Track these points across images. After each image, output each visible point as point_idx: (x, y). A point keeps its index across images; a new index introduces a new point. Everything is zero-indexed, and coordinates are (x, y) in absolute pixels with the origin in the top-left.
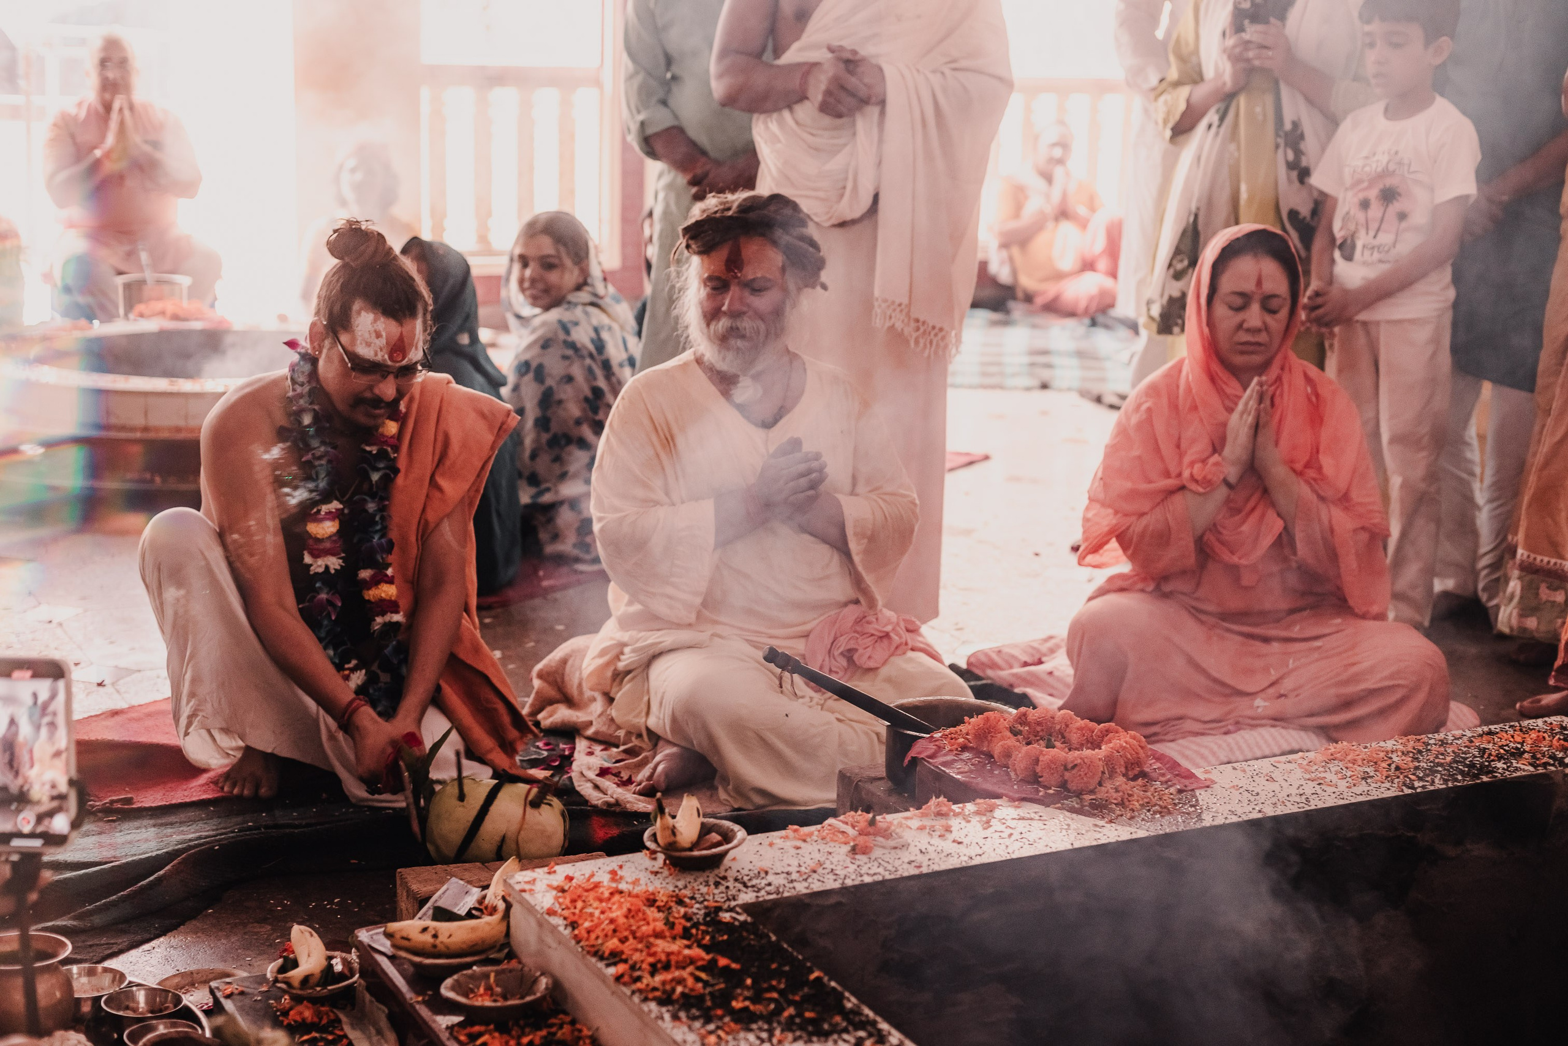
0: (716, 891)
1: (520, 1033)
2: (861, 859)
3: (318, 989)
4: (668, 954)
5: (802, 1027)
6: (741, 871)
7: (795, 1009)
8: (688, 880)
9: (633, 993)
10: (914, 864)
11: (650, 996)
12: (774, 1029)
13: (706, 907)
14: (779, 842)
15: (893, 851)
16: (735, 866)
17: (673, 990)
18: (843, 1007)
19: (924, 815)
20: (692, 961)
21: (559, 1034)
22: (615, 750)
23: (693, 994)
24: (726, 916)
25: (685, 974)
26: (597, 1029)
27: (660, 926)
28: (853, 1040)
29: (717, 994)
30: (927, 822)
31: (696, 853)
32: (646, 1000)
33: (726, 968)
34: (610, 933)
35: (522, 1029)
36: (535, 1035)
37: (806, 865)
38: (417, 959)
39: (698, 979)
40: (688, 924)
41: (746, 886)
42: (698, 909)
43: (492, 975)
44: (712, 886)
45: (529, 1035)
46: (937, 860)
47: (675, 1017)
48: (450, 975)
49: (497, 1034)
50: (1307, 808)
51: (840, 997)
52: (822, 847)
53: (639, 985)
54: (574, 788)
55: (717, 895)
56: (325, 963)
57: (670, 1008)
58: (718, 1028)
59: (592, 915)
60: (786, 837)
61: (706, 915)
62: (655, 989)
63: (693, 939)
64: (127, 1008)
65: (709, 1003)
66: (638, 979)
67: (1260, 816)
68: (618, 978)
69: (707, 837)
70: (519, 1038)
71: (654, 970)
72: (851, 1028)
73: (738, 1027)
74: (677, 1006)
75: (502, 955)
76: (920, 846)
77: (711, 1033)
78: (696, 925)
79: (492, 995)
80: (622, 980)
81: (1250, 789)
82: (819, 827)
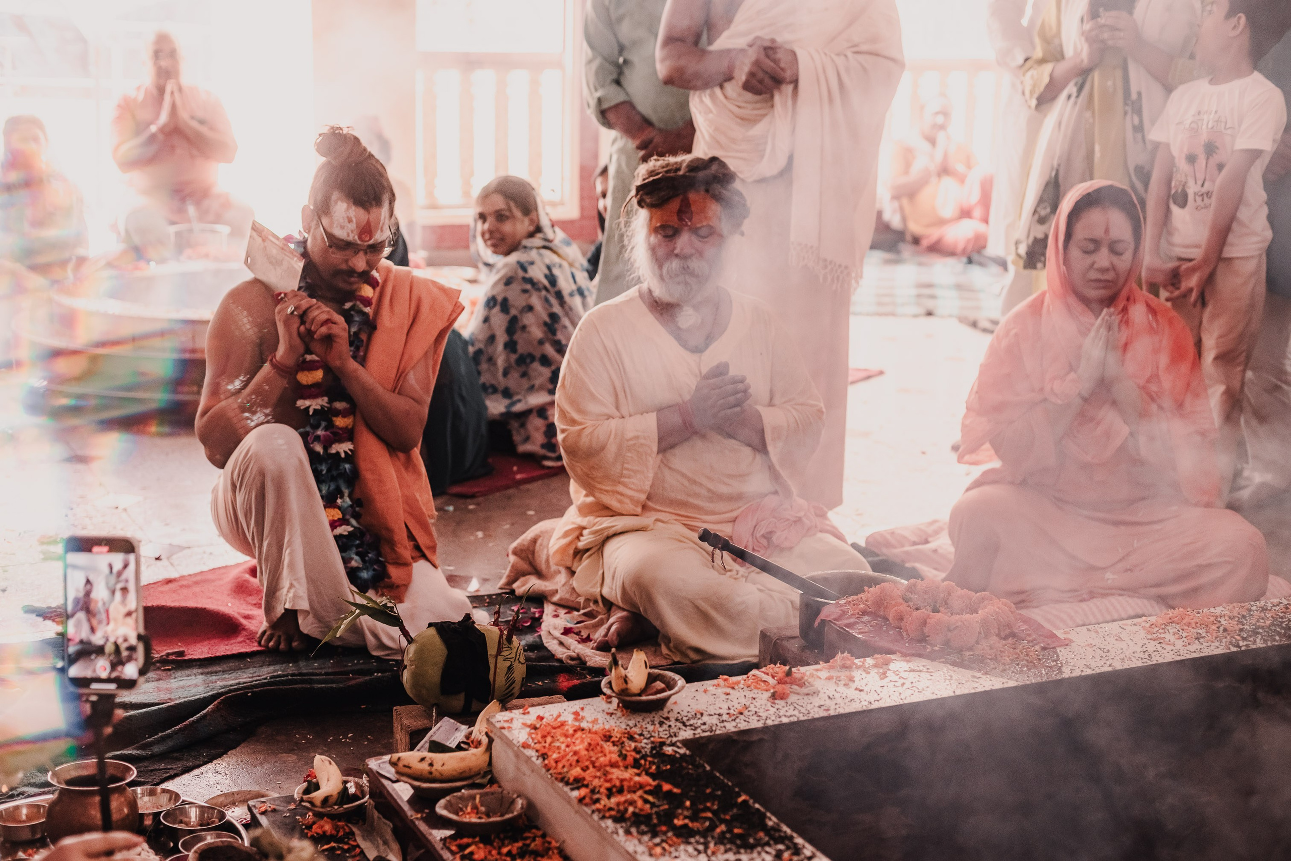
0: (661, 729)
1: (500, 844)
2: (780, 703)
3: (336, 807)
4: (622, 781)
5: (731, 841)
6: (681, 712)
7: (726, 826)
8: (638, 720)
9: (593, 812)
10: (823, 708)
11: (607, 814)
12: (709, 842)
13: (652, 742)
14: (712, 689)
15: (806, 697)
16: (676, 709)
17: (626, 810)
18: (766, 825)
19: (832, 668)
20: (641, 786)
21: (533, 845)
22: (576, 613)
23: (642, 813)
24: (669, 750)
25: (635, 797)
26: (564, 842)
27: (615, 757)
28: (774, 852)
29: (662, 813)
30: (834, 673)
31: (644, 698)
32: (603, 817)
33: (669, 792)
34: (574, 763)
35: (502, 841)
36: (512, 847)
37: (734, 708)
38: (417, 783)
39: (646, 801)
40: (638, 756)
41: (684, 724)
42: (646, 744)
43: (478, 797)
44: (658, 725)
45: (507, 846)
46: (842, 705)
47: (628, 832)
48: (443, 797)
49: (481, 845)
50: (1150, 663)
51: (763, 816)
52: (748, 693)
53: (598, 806)
54: (543, 644)
55: (661, 733)
56: (341, 786)
57: (624, 825)
58: (663, 841)
59: (559, 748)
60: (718, 685)
61: (653, 748)
62: (611, 809)
63: (642, 769)
64: (181, 822)
65: (655, 821)
66: (597, 801)
67: (1110, 669)
68: (581, 800)
69: (653, 684)
70: (500, 848)
71: (610, 794)
72: (772, 842)
73: (679, 840)
74: (629, 823)
75: (485, 780)
76: (828, 693)
77: (657, 845)
78: (644, 757)
79: (477, 813)
80: (584, 802)
81: (1102, 647)
82: (745, 677)
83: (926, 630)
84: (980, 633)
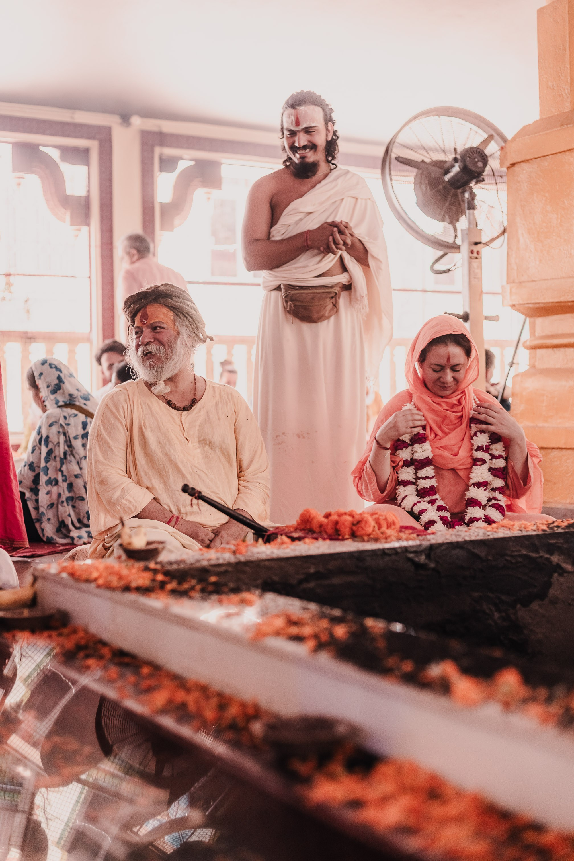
50: (489, 538)
67: (463, 540)
83: (338, 527)
84: (374, 527)
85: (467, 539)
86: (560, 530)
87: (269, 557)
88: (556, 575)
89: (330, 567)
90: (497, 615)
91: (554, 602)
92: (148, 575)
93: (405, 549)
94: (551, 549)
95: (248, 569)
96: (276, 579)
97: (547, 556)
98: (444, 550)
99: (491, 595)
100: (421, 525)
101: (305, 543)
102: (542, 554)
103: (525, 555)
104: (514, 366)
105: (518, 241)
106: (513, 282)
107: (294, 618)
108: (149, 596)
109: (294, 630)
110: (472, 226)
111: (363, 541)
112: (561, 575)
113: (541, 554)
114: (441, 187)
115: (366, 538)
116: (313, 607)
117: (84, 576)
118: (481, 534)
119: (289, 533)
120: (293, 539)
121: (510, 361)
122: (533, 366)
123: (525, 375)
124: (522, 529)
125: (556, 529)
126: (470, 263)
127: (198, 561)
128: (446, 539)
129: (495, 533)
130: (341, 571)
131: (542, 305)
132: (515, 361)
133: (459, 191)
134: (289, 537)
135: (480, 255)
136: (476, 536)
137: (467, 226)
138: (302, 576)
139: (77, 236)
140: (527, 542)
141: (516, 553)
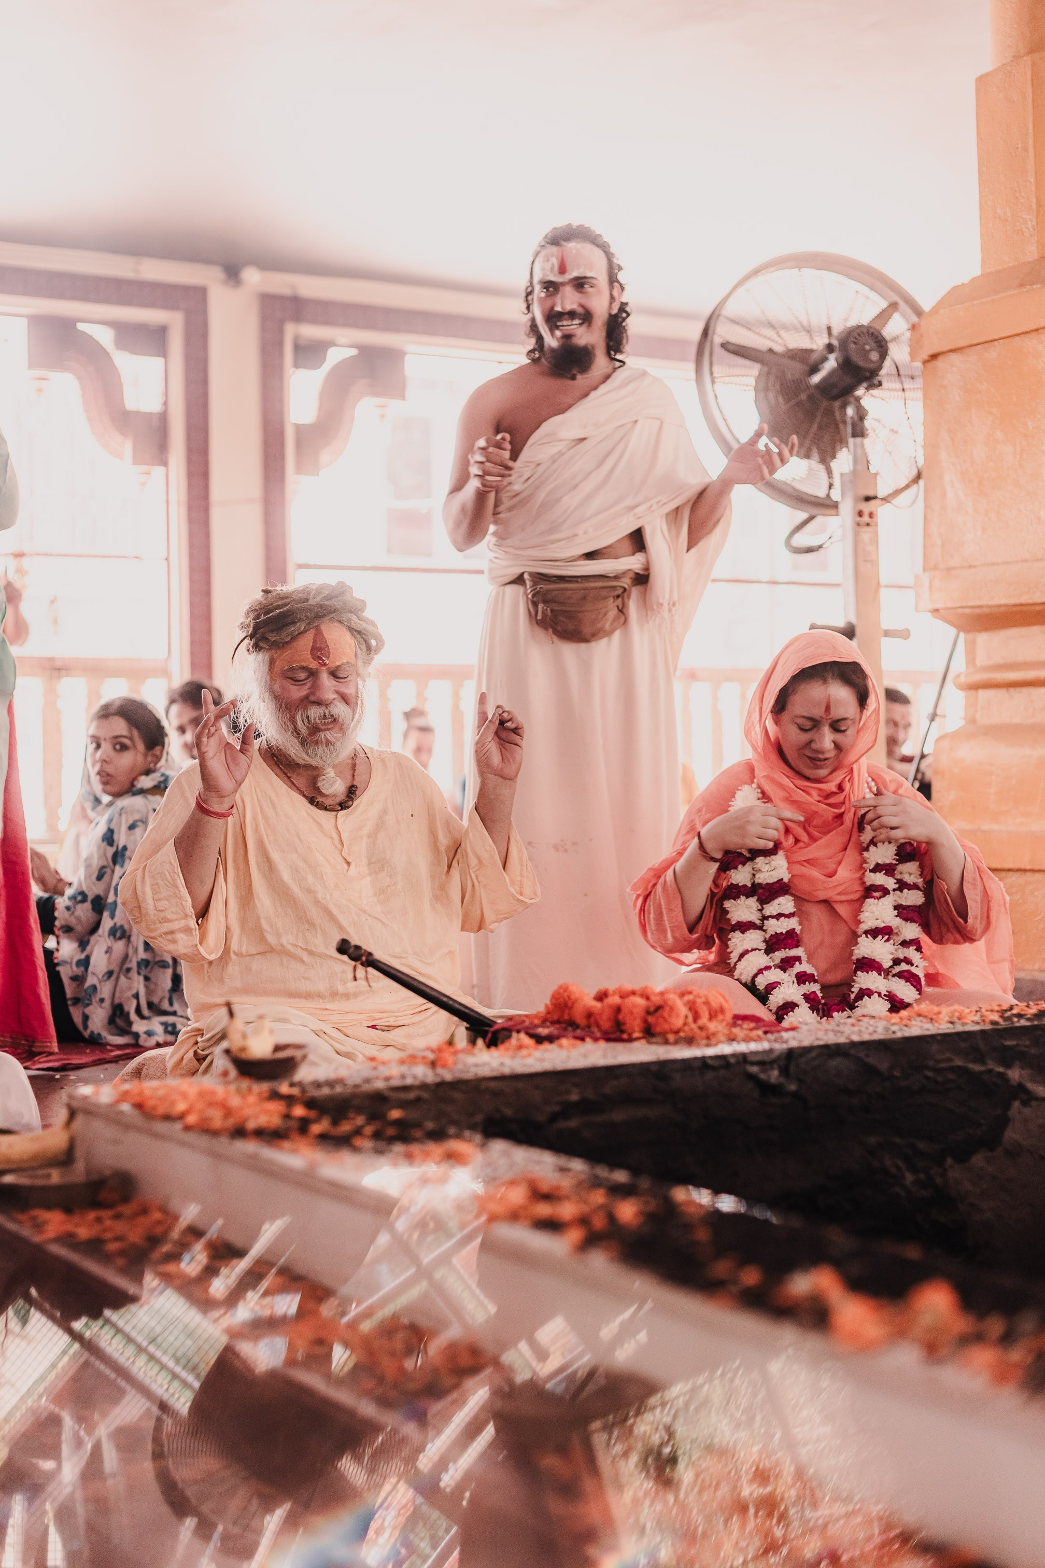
8: (261, 1083)
21: (128, 1210)
31: (270, 1057)
32: (215, 1137)
50: (895, 1037)
57: (242, 1137)
65: (283, 1133)
67: (847, 1041)
74: (249, 1137)
85: (856, 1038)
86: (1023, 1022)
87: (495, 1074)
88: (1016, 1104)
89: (607, 1090)
90: (909, 1177)
91: (1014, 1153)
92: (276, 1107)
93: (743, 1058)
94: (1008, 1057)
95: (458, 1095)
96: (508, 1112)
97: (1001, 1070)
98: (814, 1059)
99: (898, 1140)
100: (771, 1011)
101: (561, 1046)
102: (991, 1065)
103: (959, 1067)
104: (937, 719)
105: (944, 494)
106: (936, 568)
107: (544, 1187)
108: (281, 1148)
109: (544, 1210)
110: (859, 467)
111: (666, 1042)
112: (1025, 1103)
113: (990, 1067)
114: (803, 397)
115: (671, 1037)
116: (578, 1166)
117: (161, 1110)
118: (880, 1030)
119: (530, 1028)
120: (540, 1040)
121: (930, 710)
122: (971, 721)
123: (956, 736)
124: (955, 1020)
125: (1015, 1019)
126: (856, 535)
127: (367, 1081)
128: (818, 1039)
129: (905, 1028)
130: (627, 1099)
131: (987, 610)
132: (939, 712)
133: (837, 404)
134: (532, 1036)
135: (874, 520)
136: (870, 1034)
137: (852, 468)
138: (557, 1108)
139: (144, 484)
140: (963, 1045)
141: (943, 1065)
